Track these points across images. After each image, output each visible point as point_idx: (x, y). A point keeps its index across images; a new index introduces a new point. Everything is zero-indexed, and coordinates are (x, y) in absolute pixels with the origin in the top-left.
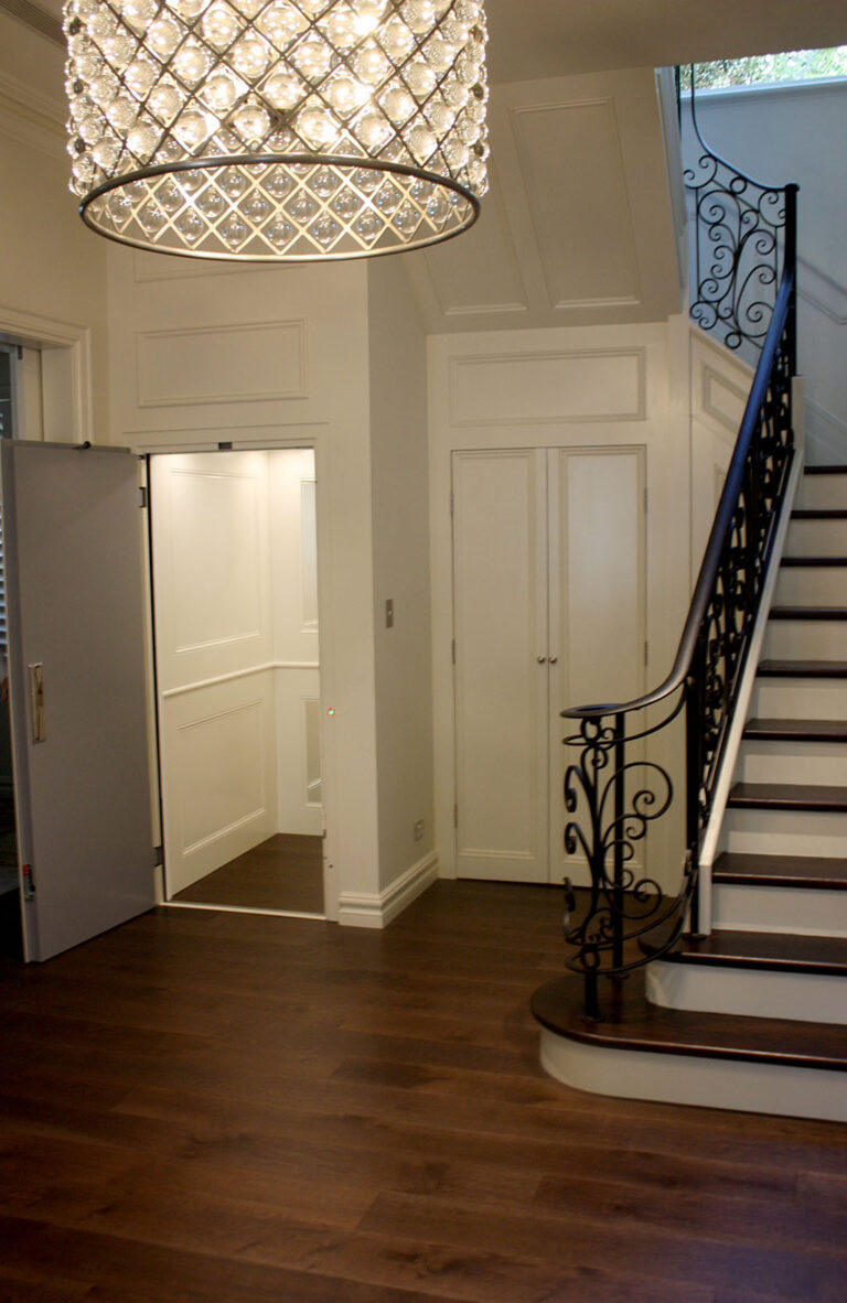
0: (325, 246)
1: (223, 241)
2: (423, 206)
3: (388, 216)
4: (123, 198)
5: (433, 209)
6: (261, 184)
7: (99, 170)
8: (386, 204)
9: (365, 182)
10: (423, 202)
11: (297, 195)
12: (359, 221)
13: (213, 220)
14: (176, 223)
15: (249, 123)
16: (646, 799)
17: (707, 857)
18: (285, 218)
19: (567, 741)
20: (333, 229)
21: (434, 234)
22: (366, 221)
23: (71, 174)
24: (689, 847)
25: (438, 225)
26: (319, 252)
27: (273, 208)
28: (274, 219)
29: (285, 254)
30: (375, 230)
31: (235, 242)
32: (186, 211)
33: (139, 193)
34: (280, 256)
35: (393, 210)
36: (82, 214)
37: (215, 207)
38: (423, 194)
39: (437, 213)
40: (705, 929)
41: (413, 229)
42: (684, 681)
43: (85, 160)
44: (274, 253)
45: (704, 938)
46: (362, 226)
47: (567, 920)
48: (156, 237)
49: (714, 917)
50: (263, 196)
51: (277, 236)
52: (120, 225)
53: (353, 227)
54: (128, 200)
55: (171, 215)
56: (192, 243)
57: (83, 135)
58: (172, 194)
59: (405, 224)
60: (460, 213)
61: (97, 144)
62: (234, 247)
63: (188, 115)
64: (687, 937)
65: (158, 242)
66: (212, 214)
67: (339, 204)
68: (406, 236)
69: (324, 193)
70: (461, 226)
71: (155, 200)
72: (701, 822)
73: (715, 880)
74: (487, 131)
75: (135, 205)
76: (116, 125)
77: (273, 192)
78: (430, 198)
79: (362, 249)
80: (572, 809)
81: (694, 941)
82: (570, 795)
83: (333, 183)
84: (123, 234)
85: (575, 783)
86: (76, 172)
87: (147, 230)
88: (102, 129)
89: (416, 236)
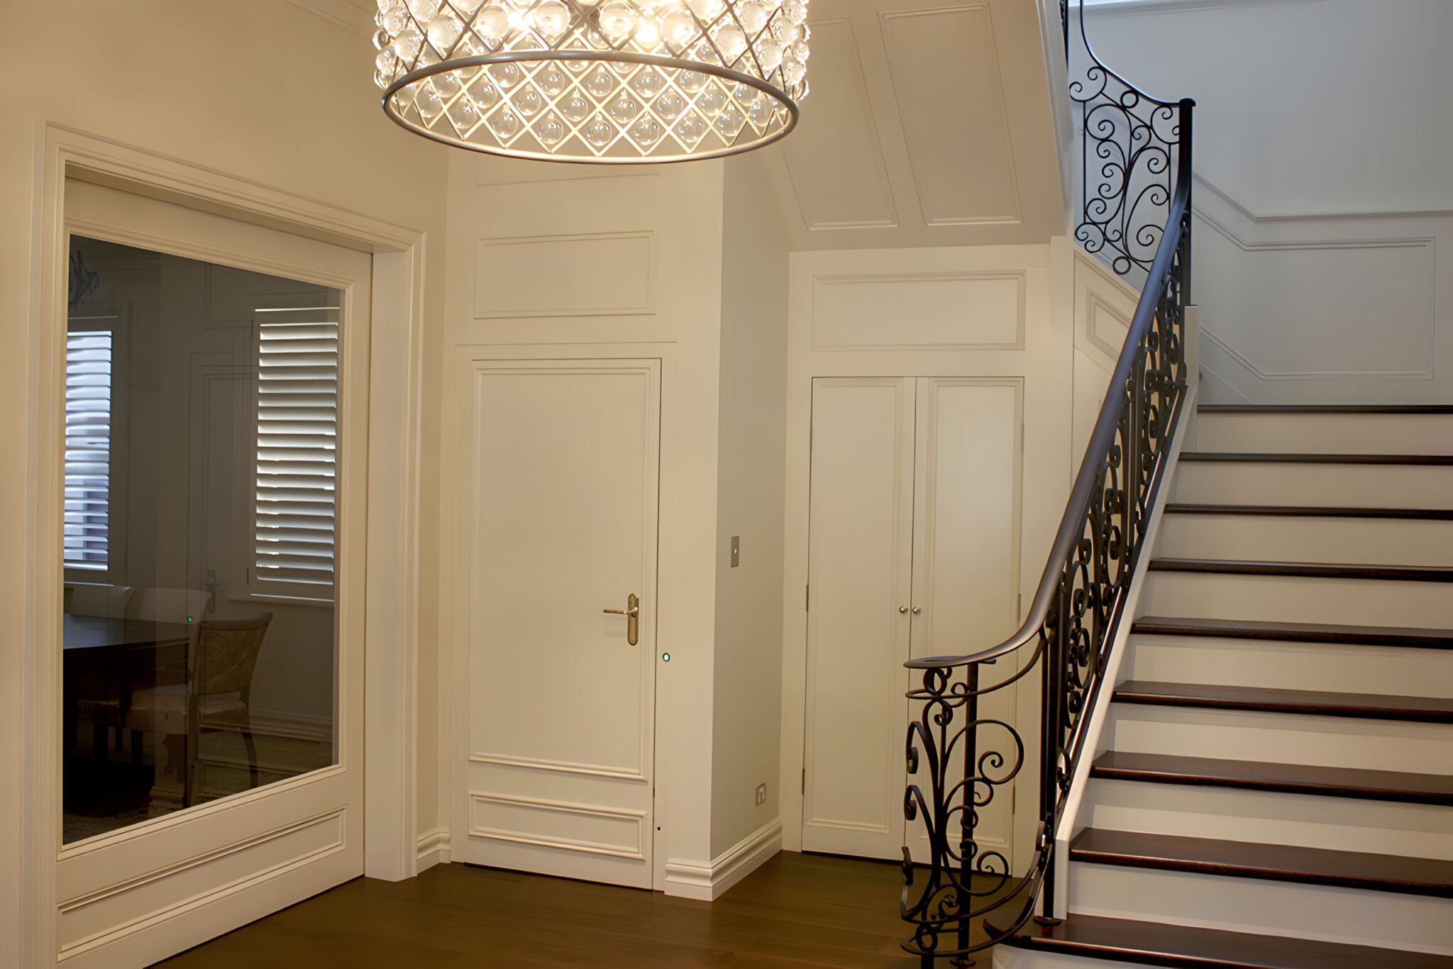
0: (645, 148)
1: (539, 139)
2: (747, 109)
3: (711, 119)
4: (432, 93)
5: (755, 112)
6: (581, 82)
7: (401, 64)
8: (709, 106)
9: (689, 83)
10: (746, 105)
11: (619, 94)
12: (682, 122)
13: (529, 119)
14: (488, 120)
15: (548, 18)
16: (993, 762)
17: (1064, 832)
18: (604, 118)
19: (911, 695)
20: (655, 130)
21: (757, 137)
22: (688, 123)
23: (376, 67)
24: (1042, 818)
25: (760, 129)
26: (640, 155)
27: (593, 107)
28: (594, 118)
29: (603, 156)
30: (699, 134)
31: (551, 142)
32: (501, 107)
33: (449, 88)
34: (598, 157)
35: (718, 113)
36: (386, 108)
37: (532, 106)
38: (746, 97)
39: (760, 116)
40: (1060, 913)
41: (736, 133)
42: (1041, 631)
43: (386, 54)
44: (593, 155)
45: (1059, 922)
46: (684, 128)
47: (905, 894)
48: (467, 136)
49: (1070, 900)
50: (582, 94)
51: (597, 136)
52: (429, 121)
53: (674, 130)
54: (438, 95)
55: (484, 112)
56: (505, 141)
57: (387, 28)
58: (486, 90)
59: (728, 126)
60: (781, 116)
61: (399, 36)
62: (551, 147)
63: (488, 8)
64: (1037, 921)
65: (469, 139)
66: (528, 113)
67: (662, 106)
68: (729, 139)
69: (648, 94)
70: (781, 131)
71: (468, 96)
72: (1059, 791)
73: (1073, 857)
74: (808, 32)
75: (446, 101)
76: (417, 18)
77: (594, 92)
78: (754, 100)
79: (685, 152)
80: (913, 770)
81: (1048, 924)
82: (911, 755)
83: (656, 84)
84: (432, 129)
85: (918, 742)
86: (379, 64)
87: (457, 126)
88: (405, 21)
89: (738, 140)
